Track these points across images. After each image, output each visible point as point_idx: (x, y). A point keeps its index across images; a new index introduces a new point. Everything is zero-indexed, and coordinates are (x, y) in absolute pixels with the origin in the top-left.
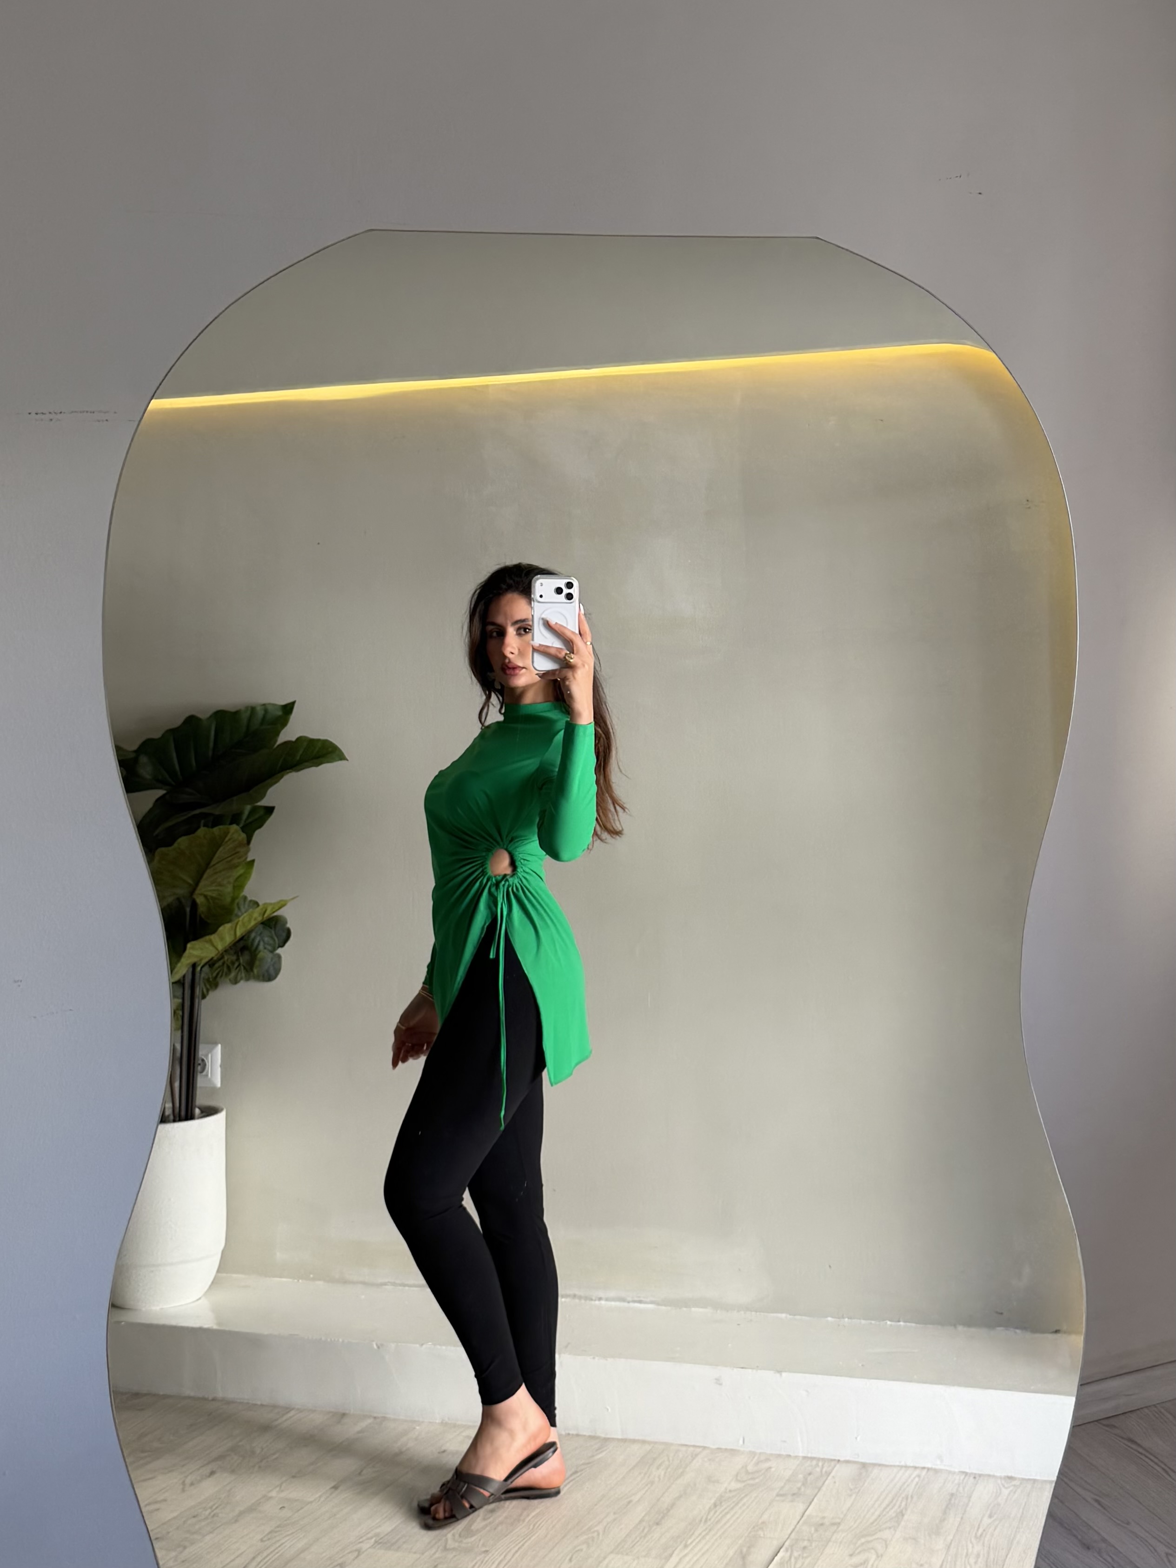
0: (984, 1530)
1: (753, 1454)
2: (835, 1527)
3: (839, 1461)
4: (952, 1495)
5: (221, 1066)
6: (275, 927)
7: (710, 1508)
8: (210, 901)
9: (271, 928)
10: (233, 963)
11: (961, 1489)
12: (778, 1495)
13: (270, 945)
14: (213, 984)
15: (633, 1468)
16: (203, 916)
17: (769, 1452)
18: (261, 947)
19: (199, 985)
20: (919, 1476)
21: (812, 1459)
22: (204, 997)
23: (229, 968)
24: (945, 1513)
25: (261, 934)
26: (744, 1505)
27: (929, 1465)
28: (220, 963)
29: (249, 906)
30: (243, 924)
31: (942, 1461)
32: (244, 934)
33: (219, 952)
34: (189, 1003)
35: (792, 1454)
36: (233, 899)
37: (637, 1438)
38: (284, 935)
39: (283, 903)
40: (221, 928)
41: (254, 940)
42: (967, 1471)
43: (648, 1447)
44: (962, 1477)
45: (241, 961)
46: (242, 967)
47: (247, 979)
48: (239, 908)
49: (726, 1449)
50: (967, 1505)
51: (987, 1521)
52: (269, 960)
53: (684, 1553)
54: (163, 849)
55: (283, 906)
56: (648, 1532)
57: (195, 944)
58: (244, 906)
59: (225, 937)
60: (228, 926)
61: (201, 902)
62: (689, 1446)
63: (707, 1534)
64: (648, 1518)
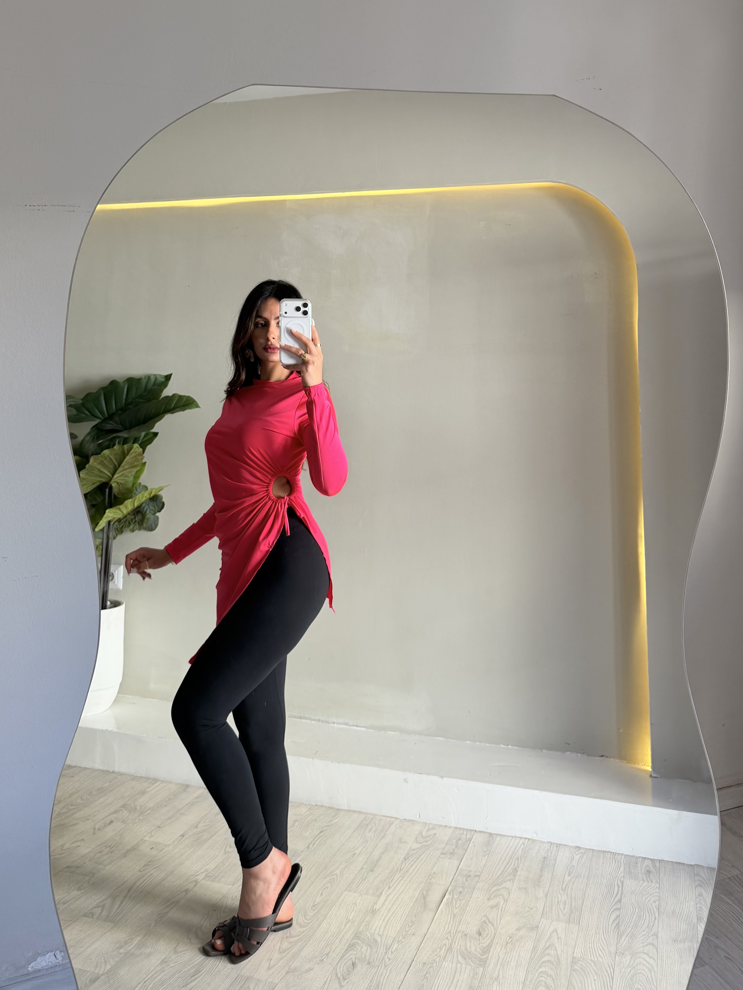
0: (567, 885)
1: (425, 824)
2: (477, 878)
3: (476, 831)
4: (545, 858)
5: (123, 578)
6: (156, 501)
7: (402, 861)
8: (120, 485)
9: (154, 501)
10: (132, 520)
11: (549, 854)
12: (442, 854)
13: (153, 510)
14: (120, 531)
15: (354, 831)
16: (116, 494)
17: (434, 823)
18: (148, 512)
19: (112, 532)
20: (524, 843)
21: (461, 829)
22: (114, 539)
23: (130, 523)
24: (542, 870)
25: (148, 504)
26: (422, 860)
27: (530, 838)
28: (125, 519)
29: (142, 488)
30: (139, 499)
31: (537, 835)
32: (139, 505)
33: (124, 514)
34: (106, 542)
35: (448, 825)
36: (133, 486)
37: (356, 810)
38: (161, 505)
39: (161, 488)
40: (126, 502)
41: (144, 508)
42: (553, 842)
43: (363, 816)
44: (549, 846)
45: (137, 519)
46: (137, 523)
47: (140, 530)
48: (136, 490)
49: (409, 820)
50: (555, 865)
51: (567, 878)
52: (152, 519)
53: (388, 894)
54: (95, 456)
55: (162, 490)
56: (366, 876)
57: (110, 510)
58: (139, 488)
59: (128, 506)
60: (130, 500)
61: (115, 486)
62: (388, 817)
63: (401, 880)
64: (365, 867)
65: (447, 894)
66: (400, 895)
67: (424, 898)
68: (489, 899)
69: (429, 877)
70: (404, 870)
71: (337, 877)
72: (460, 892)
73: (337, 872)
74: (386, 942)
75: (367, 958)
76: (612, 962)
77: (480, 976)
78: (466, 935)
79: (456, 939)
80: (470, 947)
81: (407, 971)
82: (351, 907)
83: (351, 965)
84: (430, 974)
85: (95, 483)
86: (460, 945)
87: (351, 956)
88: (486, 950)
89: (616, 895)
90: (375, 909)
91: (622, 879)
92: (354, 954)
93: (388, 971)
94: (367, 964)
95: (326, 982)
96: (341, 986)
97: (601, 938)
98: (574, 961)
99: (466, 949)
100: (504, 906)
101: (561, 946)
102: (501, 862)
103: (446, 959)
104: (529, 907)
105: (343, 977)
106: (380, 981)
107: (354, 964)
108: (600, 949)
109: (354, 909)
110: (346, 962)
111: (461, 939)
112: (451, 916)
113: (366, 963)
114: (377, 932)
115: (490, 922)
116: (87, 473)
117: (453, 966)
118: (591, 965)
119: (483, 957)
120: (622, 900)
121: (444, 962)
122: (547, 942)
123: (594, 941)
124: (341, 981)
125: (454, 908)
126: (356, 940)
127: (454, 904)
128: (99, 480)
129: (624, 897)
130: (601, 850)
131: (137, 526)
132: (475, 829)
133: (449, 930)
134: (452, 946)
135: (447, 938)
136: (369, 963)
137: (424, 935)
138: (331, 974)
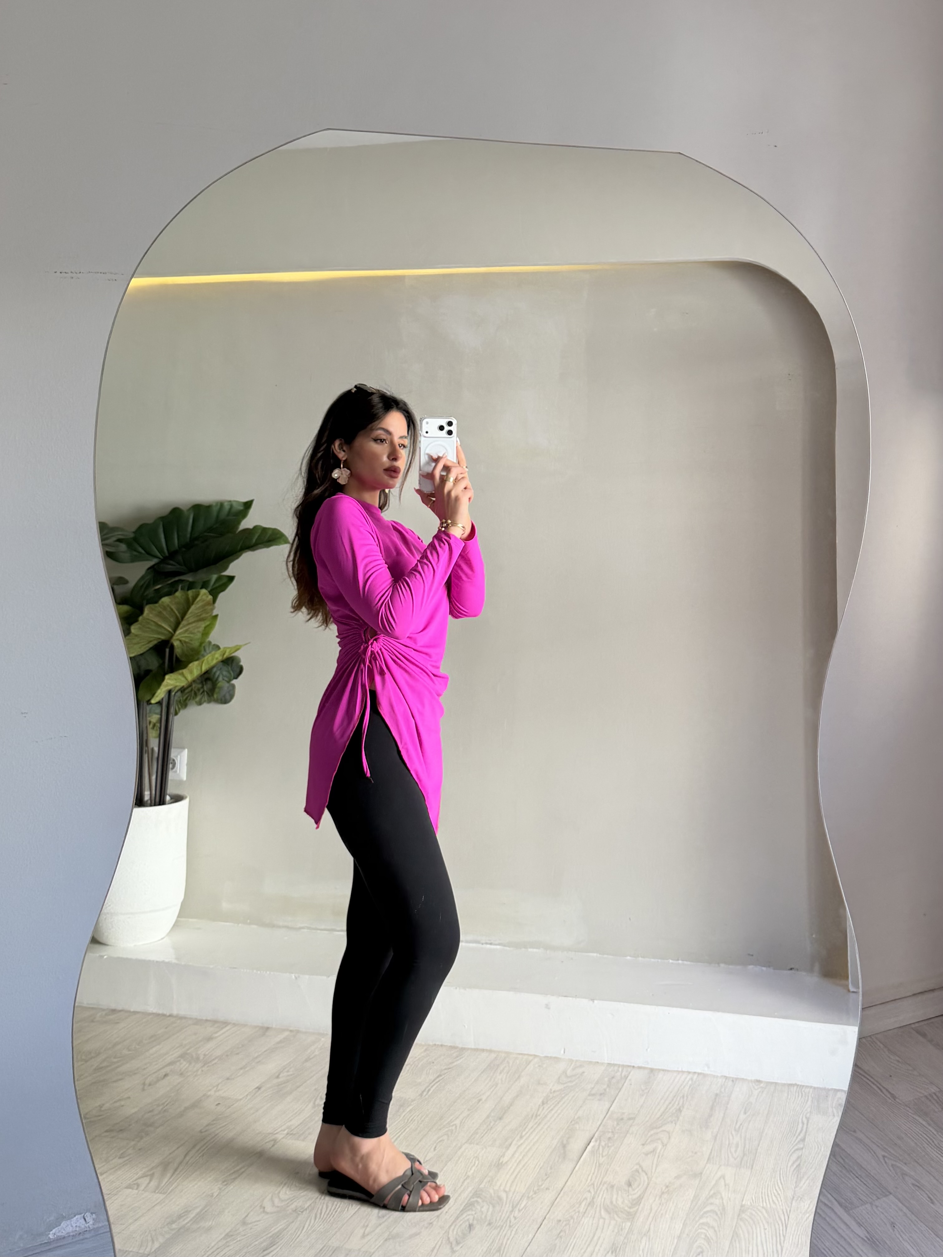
0: (741, 1124)
1: (571, 1061)
2: (631, 1122)
3: (633, 1067)
4: (717, 1095)
5: (187, 765)
6: (232, 665)
7: (540, 1105)
8: (185, 645)
9: (228, 665)
10: (199, 690)
11: (723, 1090)
12: (589, 1095)
13: (226, 676)
14: (184, 704)
15: (482, 1072)
16: (178, 656)
17: (582, 1060)
18: (220, 679)
19: (173, 704)
20: (692, 1079)
21: (614, 1065)
22: (176, 714)
23: (196, 694)
24: (712, 1108)
25: (221, 669)
26: (564, 1103)
27: (700, 1071)
28: (190, 689)
29: (212, 648)
30: (208, 661)
31: (709, 1067)
32: (208, 669)
33: (188, 682)
34: (165, 718)
35: (599, 1062)
36: (201, 644)
37: (485, 1048)
38: (238, 670)
39: (238, 647)
40: (191, 665)
41: (215, 673)
42: (727, 1075)
43: (493, 1056)
44: (724, 1080)
45: (205, 688)
46: (206, 693)
47: (209, 702)
48: (205, 650)
49: (551, 1057)
50: (728, 1103)
51: (742, 1116)
52: (226, 688)
53: (519, 1144)
54: (151, 605)
55: (238, 649)
56: (494, 1124)
57: (171, 676)
58: (209, 649)
59: (193, 671)
60: (196, 663)
61: (177, 645)
62: (525, 1054)
63: (536, 1127)
64: (492, 1114)
65: (593, 1140)
66: (534, 1145)
67: (564, 1147)
68: (643, 1145)
69: (571, 1122)
70: (541, 1116)
71: (456, 1127)
72: (610, 1139)
73: (457, 1122)
74: (513, 1198)
75: (488, 1218)
76: (787, 1207)
77: (626, 1231)
78: (612, 1187)
79: (600, 1191)
80: (617, 1199)
81: (536, 1230)
82: (472, 1160)
83: (467, 1228)
84: (565, 1232)
85: (151, 641)
86: (605, 1198)
87: (468, 1217)
88: (637, 1202)
89: (799, 1134)
90: (502, 1162)
91: (808, 1115)
92: (472, 1215)
93: (513, 1232)
94: (487, 1225)
95: (434, 1248)
96: (453, 1251)
97: (777, 1183)
98: (743, 1209)
99: (612, 1202)
100: (662, 1152)
101: (728, 1193)
102: (663, 1101)
103: (586, 1215)
104: (692, 1152)
105: (457, 1242)
106: (502, 1244)
107: (471, 1226)
108: (775, 1195)
109: (475, 1163)
110: (461, 1225)
111: (606, 1191)
112: (596, 1165)
113: (486, 1223)
114: (502, 1188)
115: (643, 1171)
116: (140, 628)
117: (594, 1222)
118: (761, 1212)
119: (632, 1210)
120: (806, 1139)
121: (584, 1218)
122: (711, 1190)
123: (768, 1185)
124: (453, 1246)
125: (601, 1156)
126: (475, 1199)
127: (601, 1152)
128: (156, 637)
129: (809, 1135)
130: (786, 1083)
131: (206, 698)
132: (632, 1065)
133: (592, 1182)
134: (595, 1200)
135: (589, 1191)
136: (490, 1224)
137: (560, 1189)
138: (441, 1239)
